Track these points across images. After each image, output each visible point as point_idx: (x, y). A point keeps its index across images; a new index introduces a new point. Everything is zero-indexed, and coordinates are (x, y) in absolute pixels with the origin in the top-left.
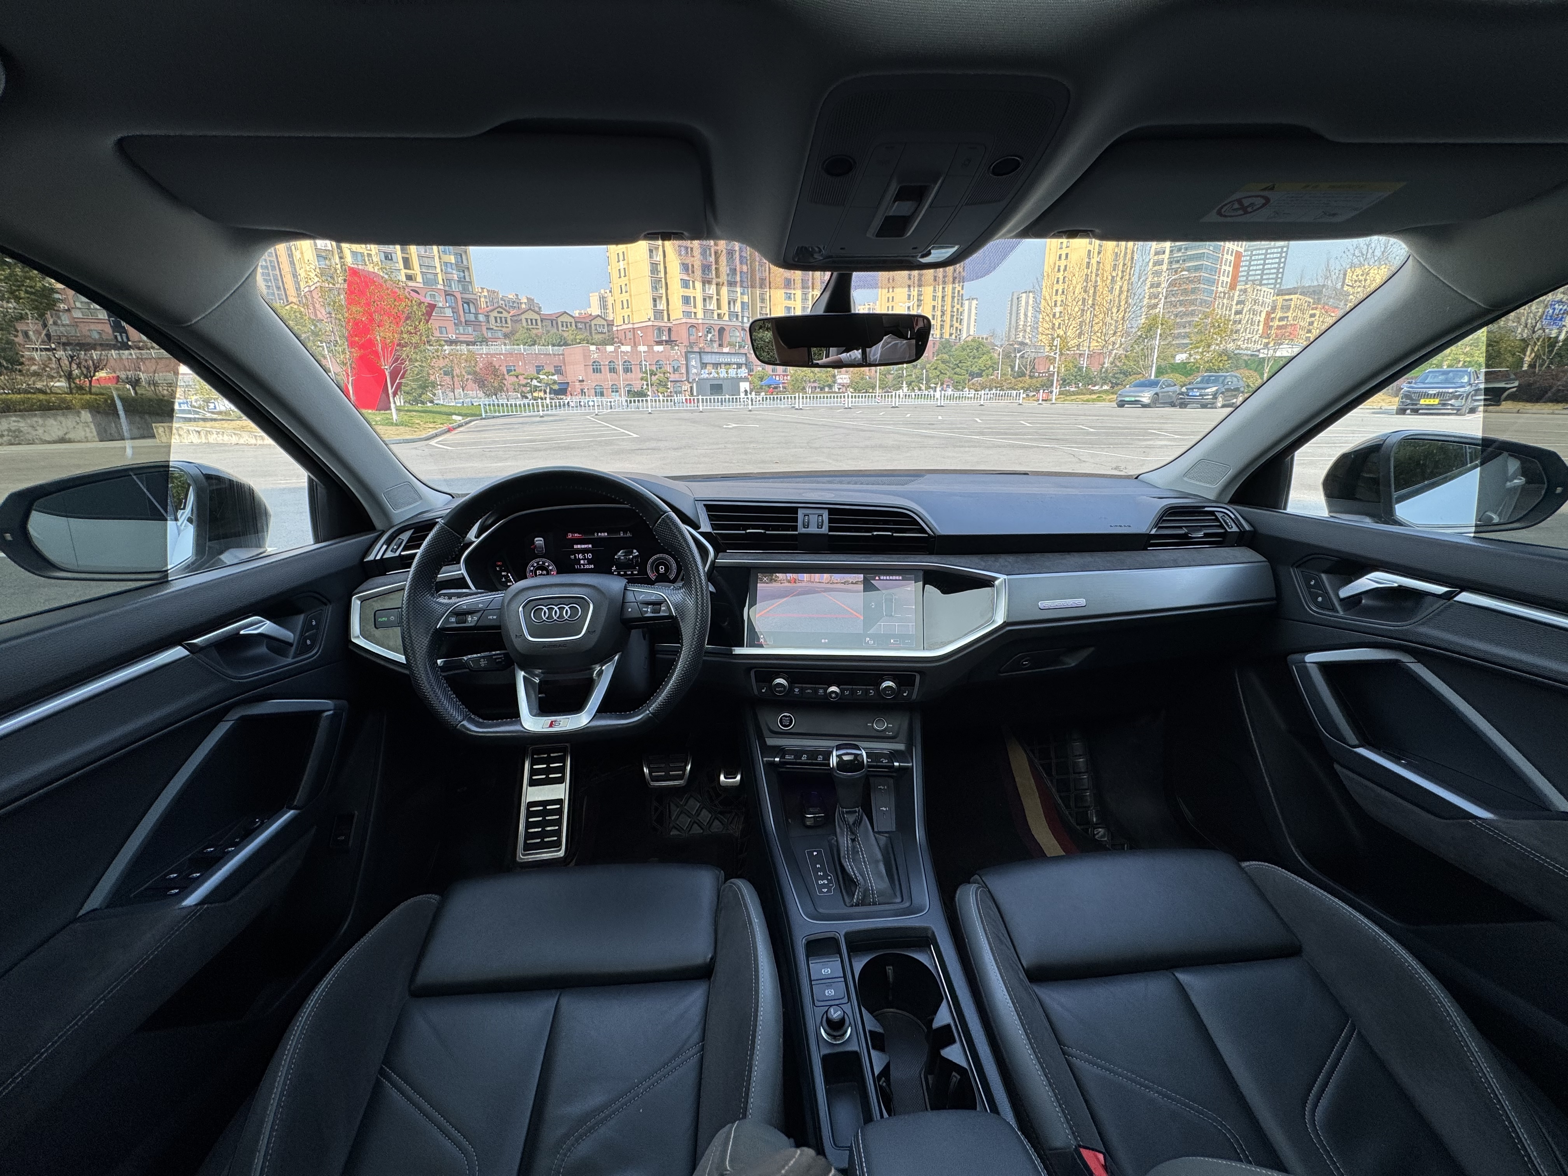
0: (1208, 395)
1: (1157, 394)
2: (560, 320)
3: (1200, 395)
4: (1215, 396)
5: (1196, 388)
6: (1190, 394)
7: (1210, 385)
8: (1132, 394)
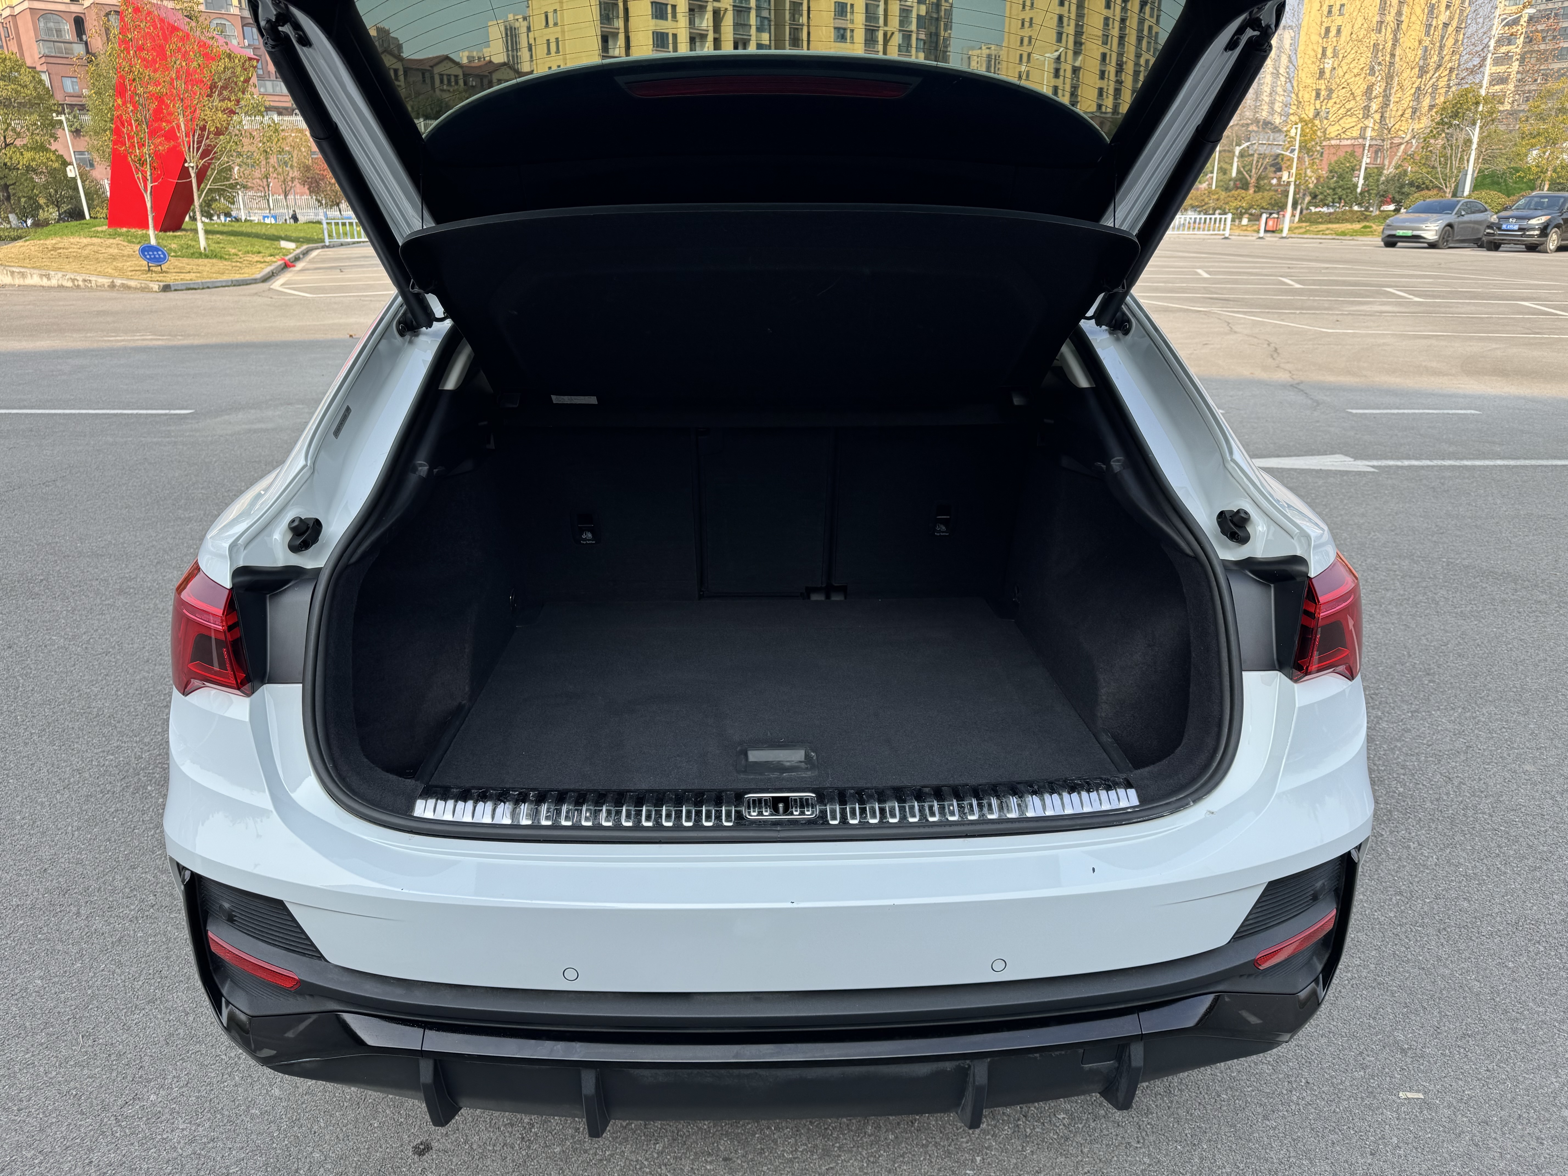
0: (1533, 229)
1: (1450, 225)
2: (437, 70)
3: (1520, 229)
4: (1544, 231)
5: (1513, 217)
6: (1504, 227)
7: (1539, 212)
8: (1407, 224)
